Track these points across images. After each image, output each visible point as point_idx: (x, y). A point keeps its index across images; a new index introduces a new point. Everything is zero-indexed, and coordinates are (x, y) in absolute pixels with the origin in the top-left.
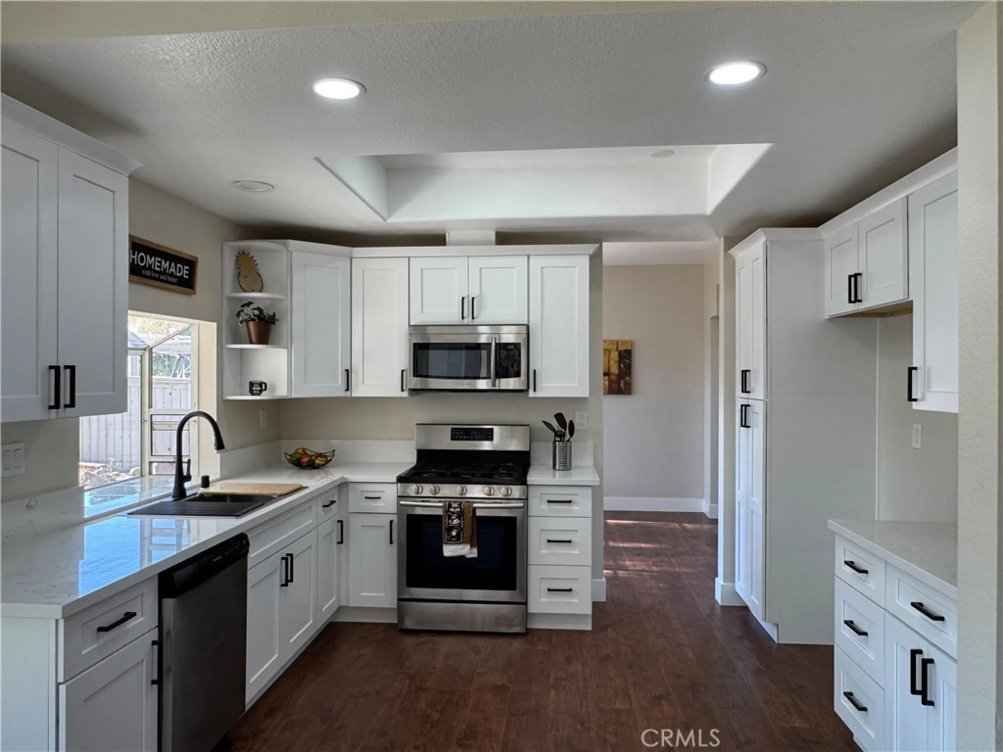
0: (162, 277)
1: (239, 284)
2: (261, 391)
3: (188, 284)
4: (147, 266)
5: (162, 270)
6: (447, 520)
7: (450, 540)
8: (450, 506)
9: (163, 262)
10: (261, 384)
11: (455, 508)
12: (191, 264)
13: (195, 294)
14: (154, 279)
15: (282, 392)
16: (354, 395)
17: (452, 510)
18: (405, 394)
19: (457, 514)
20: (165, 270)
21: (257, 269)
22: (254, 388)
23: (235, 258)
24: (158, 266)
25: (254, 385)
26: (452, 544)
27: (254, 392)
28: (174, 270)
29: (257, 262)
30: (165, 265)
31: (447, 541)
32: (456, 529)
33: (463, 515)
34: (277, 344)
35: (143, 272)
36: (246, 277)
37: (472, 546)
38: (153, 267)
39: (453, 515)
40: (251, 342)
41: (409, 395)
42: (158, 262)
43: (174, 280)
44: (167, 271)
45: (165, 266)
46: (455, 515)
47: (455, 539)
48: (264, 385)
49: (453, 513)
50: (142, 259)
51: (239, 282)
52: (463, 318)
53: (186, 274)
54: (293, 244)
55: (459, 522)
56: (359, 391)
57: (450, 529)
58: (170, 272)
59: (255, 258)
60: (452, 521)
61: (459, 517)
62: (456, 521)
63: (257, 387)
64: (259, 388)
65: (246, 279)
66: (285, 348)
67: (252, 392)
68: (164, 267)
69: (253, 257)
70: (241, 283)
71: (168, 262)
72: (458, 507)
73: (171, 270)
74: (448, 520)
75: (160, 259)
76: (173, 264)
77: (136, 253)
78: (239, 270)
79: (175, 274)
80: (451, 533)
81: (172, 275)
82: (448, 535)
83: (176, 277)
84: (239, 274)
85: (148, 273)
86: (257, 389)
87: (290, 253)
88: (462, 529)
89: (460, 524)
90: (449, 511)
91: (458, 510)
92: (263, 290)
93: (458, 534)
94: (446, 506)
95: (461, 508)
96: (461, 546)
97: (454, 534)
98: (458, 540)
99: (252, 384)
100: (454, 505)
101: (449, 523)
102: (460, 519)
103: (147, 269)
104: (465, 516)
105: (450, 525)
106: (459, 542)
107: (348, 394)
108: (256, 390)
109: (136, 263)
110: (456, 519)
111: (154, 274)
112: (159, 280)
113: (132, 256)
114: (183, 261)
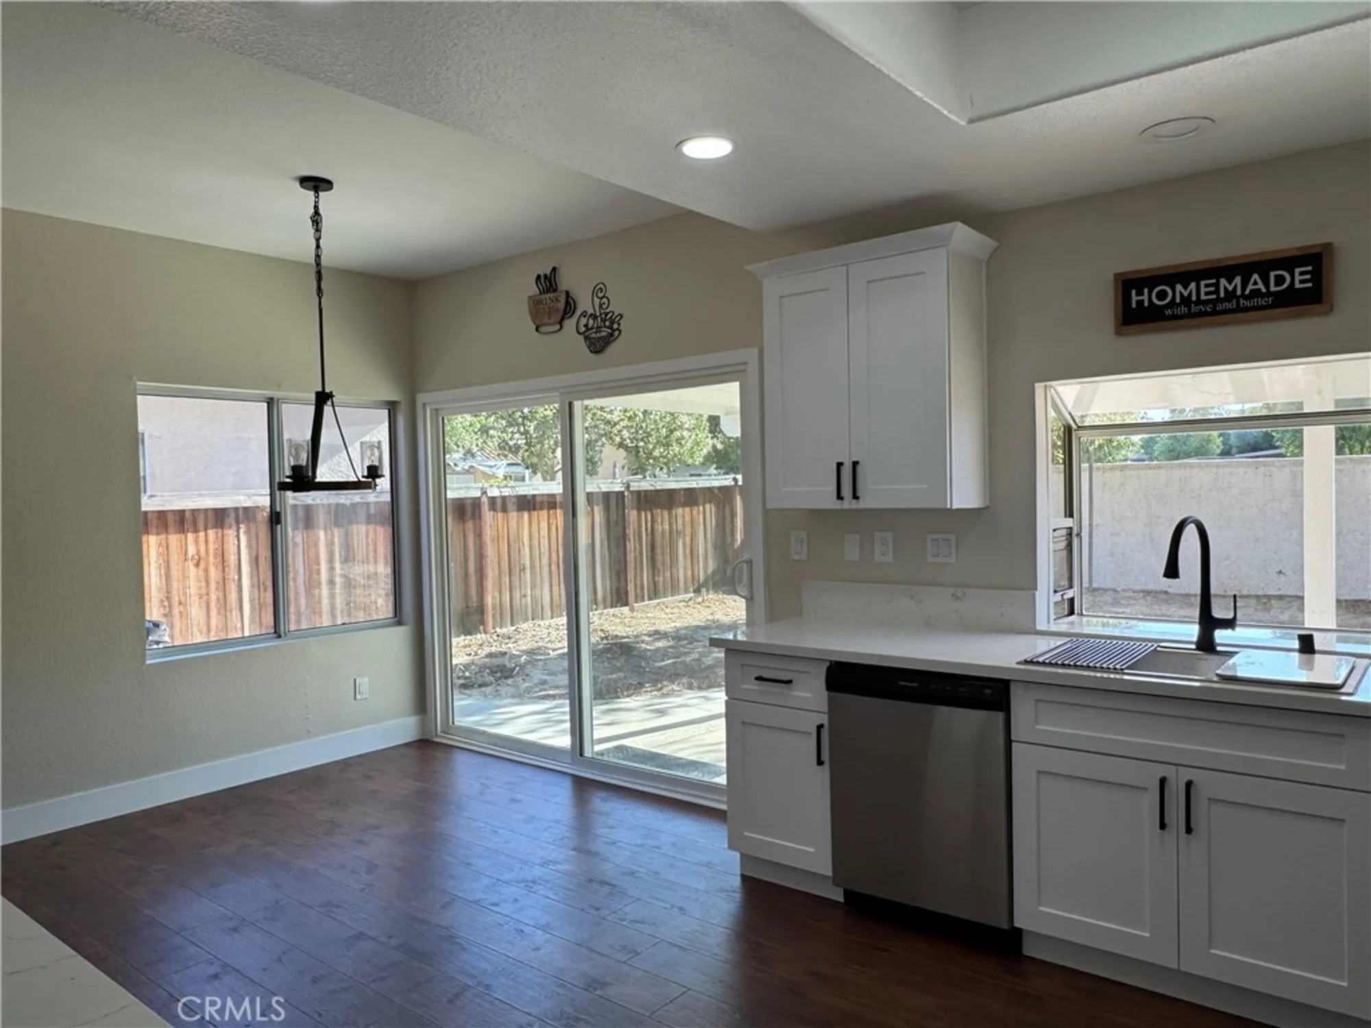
0: (1220, 307)
3: (1311, 296)
4: (1178, 300)
13: (1332, 309)
14: (1200, 315)
20: (1230, 295)
24: (1207, 294)
28: (1261, 286)
30: (1231, 284)
35: (1168, 312)
38: (1194, 298)
42: (1207, 286)
43: (1264, 302)
44: (1239, 292)
45: (1231, 288)
50: (1169, 294)
53: (1302, 282)
58: (1247, 292)
68: (1226, 289)
71: (1238, 280)
73: (1250, 287)
75: (1214, 281)
76: (1256, 277)
77: (1146, 291)
79: (1264, 290)
81: (1256, 293)
83: (1269, 294)
85: (1182, 310)
103: (1179, 305)
109: (1146, 304)
111: (1194, 309)
112: (1214, 313)
113: (1135, 298)
114: (1285, 263)
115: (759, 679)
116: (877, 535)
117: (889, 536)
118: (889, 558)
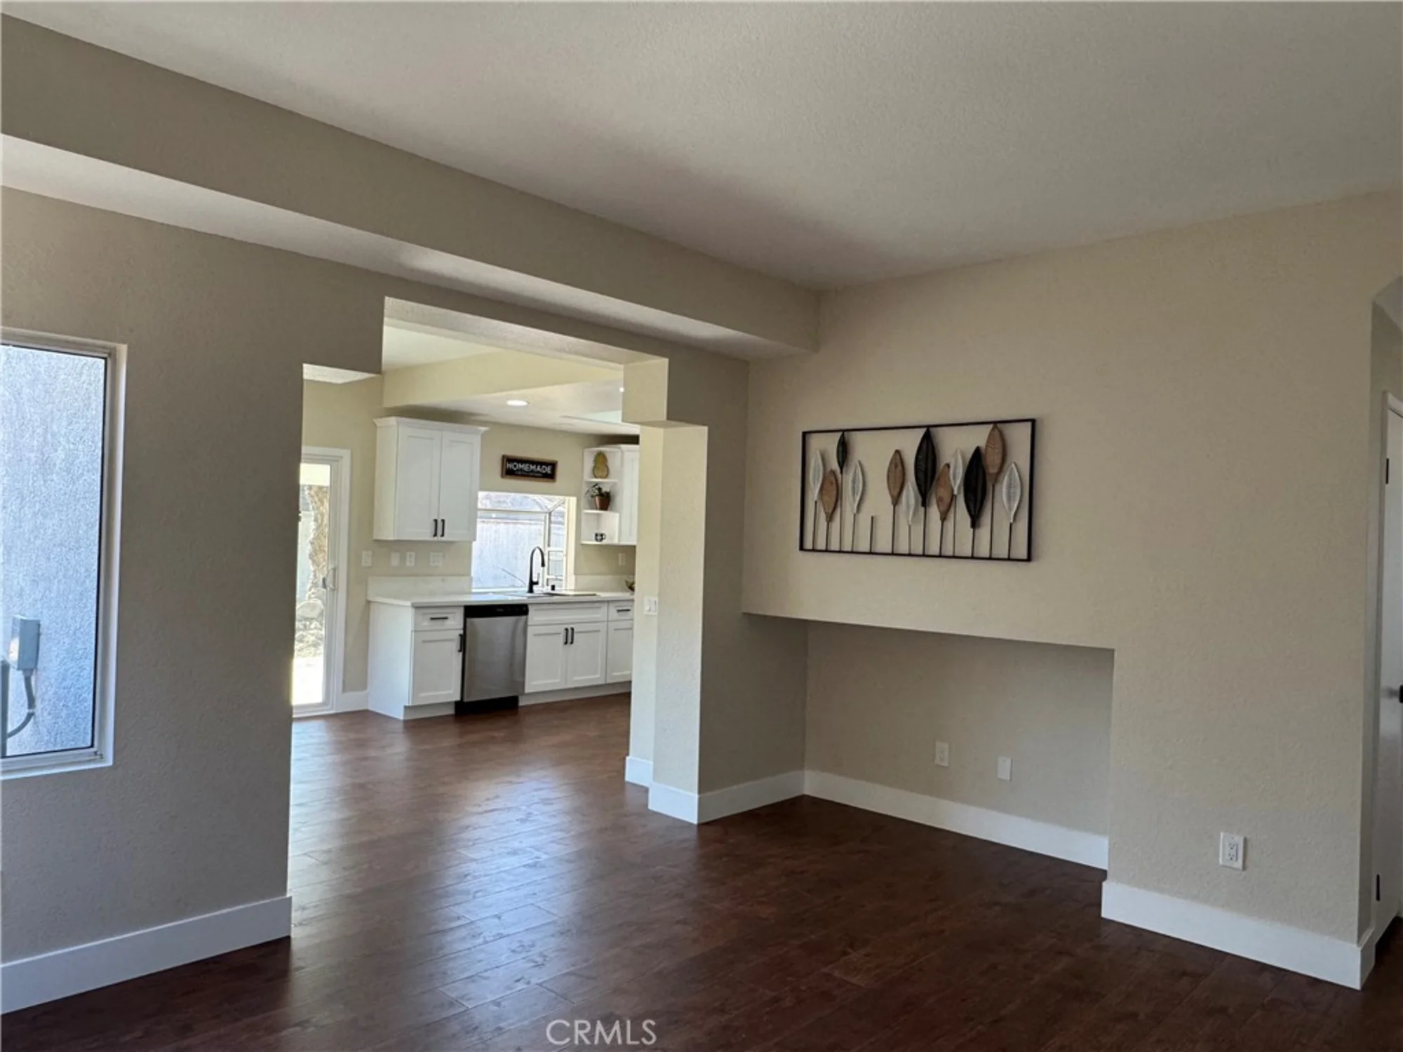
0: (530, 474)
2: (602, 540)
3: (551, 476)
4: (519, 469)
9: (531, 466)
10: (602, 535)
12: (553, 465)
13: (556, 481)
14: (525, 476)
15: (616, 542)
20: (532, 471)
21: (607, 466)
23: (594, 457)
24: (527, 469)
25: (598, 536)
29: (608, 459)
30: (533, 467)
34: (611, 510)
35: (516, 473)
38: (523, 470)
40: (596, 509)
42: (527, 466)
43: (539, 475)
44: (535, 471)
48: (604, 535)
50: (515, 466)
51: (594, 473)
54: (624, 447)
64: (601, 538)
65: (599, 470)
66: (618, 513)
67: (597, 540)
68: (532, 469)
69: (606, 456)
71: (535, 466)
73: (538, 469)
76: (539, 466)
78: (595, 465)
79: (540, 471)
81: (538, 472)
83: (541, 473)
84: (595, 467)
85: (520, 473)
87: (622, 452)
92: (608, 477)
99: (596, 535)
103: (520, 471)
108: (599, 539)
109: (508, 468)
111: (523, 473)
112: (528, 476)
113: (508, 465)
114: (547, 464)
115: (432, 619)
116: (408, 554)
117: (413, 554)
118: (413, 564)
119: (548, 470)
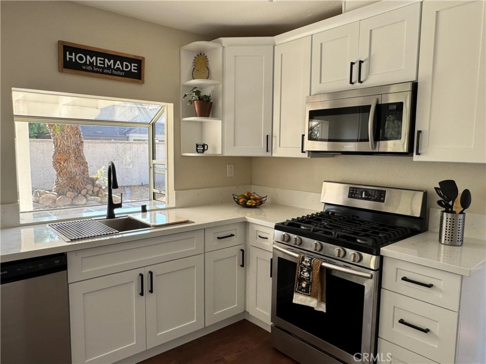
0: (105, 71)
1: (192, 76)
2: (204, 151)
3: (137, 76)
4: (88, 63)
5: (106, 66)
6: (299, 271)
7: (300, 290)
8: (303, 259)
9: (106, 60)
10: (203, 146)
11: (306, 262)
12: (139, 62)
13: (144, 83)
14: (97, 72)
15: (219, 152)
16: (274, 155)
17: (304, 263)
18: (306, 155)
19: (307, 268)
20: (109, 67)
21: (208, 64)
22: (198, 148)
23: (194, 58)
24: (100, 64)
25: (199, 146)
26: (301, 293)
27: (199, 151)
28: (120, 67)
29: (208, 60)
31: (297, 290)
32: (306, 281)
33: (312, 270)
34: (214, 116)
35: (84, 67)
36: (198, 70)
37: (322, 301)
38: (95, 64)
39: (304, 268)
40: (197, 116)
41: (308, 156)
42: (100, 60)
43: (121, 73)
44: (112, 67)
45: (109, 64)
46: (306, 269)
47: (304, 290)
48: (206, 146)
49: (305, 266)
51: (193, 74)
52: (351, 83)
53: (134, 69)
54: (225, 40)
55: (309, 275)
56: (278, 152)
57: (301, 280)
58: (115, 68)
59: (207, 57)
60: (303, 273)
61: (309, 271)
62: (306, 275)
63: (201, 147)
64: (202, 148)
65: (198, 72)
66: (221, 120)
67: (197, 151)
68: (107, 64)
69: (206, 56)
70: (193, 75)
71: (112, 61)
72: (309, 262)
73: (116, 66)
74: (301, 272)
75: (103, 59)
76: (118, 62)
77: (74, 54)
78: (194, 66)
79: (121, 69)
80: (302, 284)
81: (118, 69)
82: (299, 285)
83: (123, 71)
84: (194, 69)
85: (89, 68)
86: (200, 148)
87: (224, 48)
88: (311, 283)
89: (309, 277)
90: (302, 264)
91: (309, 264)
92: (209, 78)
93: (307, 286)
94: (300, 258)
95: (311, 263)
96: (309, 299)
97: (304, 285)
98: (307, 291)
99: (197, 146)
100: (307, 259)
101: (301, 275)
102: (310, 274)
103: (88, 65)
104: (313, 272)
105: (302, 276)
106: (308, 294)
107: (269, 154)
108: (200, 150)
109: (74, 61)
110: (306, 272)
111: (95, 69)
112: (103, 73)
113: (68, 56)
114: (131, 60)
119: (133, 67)
